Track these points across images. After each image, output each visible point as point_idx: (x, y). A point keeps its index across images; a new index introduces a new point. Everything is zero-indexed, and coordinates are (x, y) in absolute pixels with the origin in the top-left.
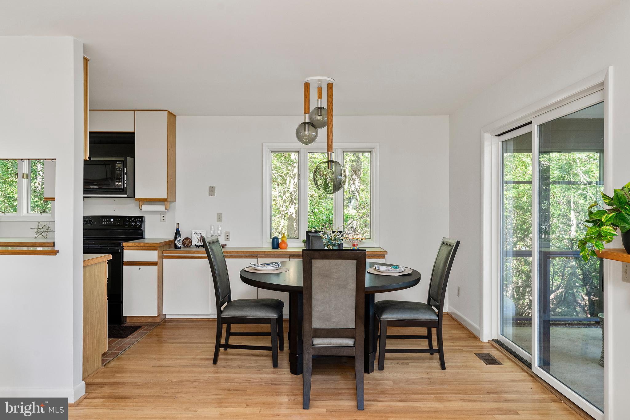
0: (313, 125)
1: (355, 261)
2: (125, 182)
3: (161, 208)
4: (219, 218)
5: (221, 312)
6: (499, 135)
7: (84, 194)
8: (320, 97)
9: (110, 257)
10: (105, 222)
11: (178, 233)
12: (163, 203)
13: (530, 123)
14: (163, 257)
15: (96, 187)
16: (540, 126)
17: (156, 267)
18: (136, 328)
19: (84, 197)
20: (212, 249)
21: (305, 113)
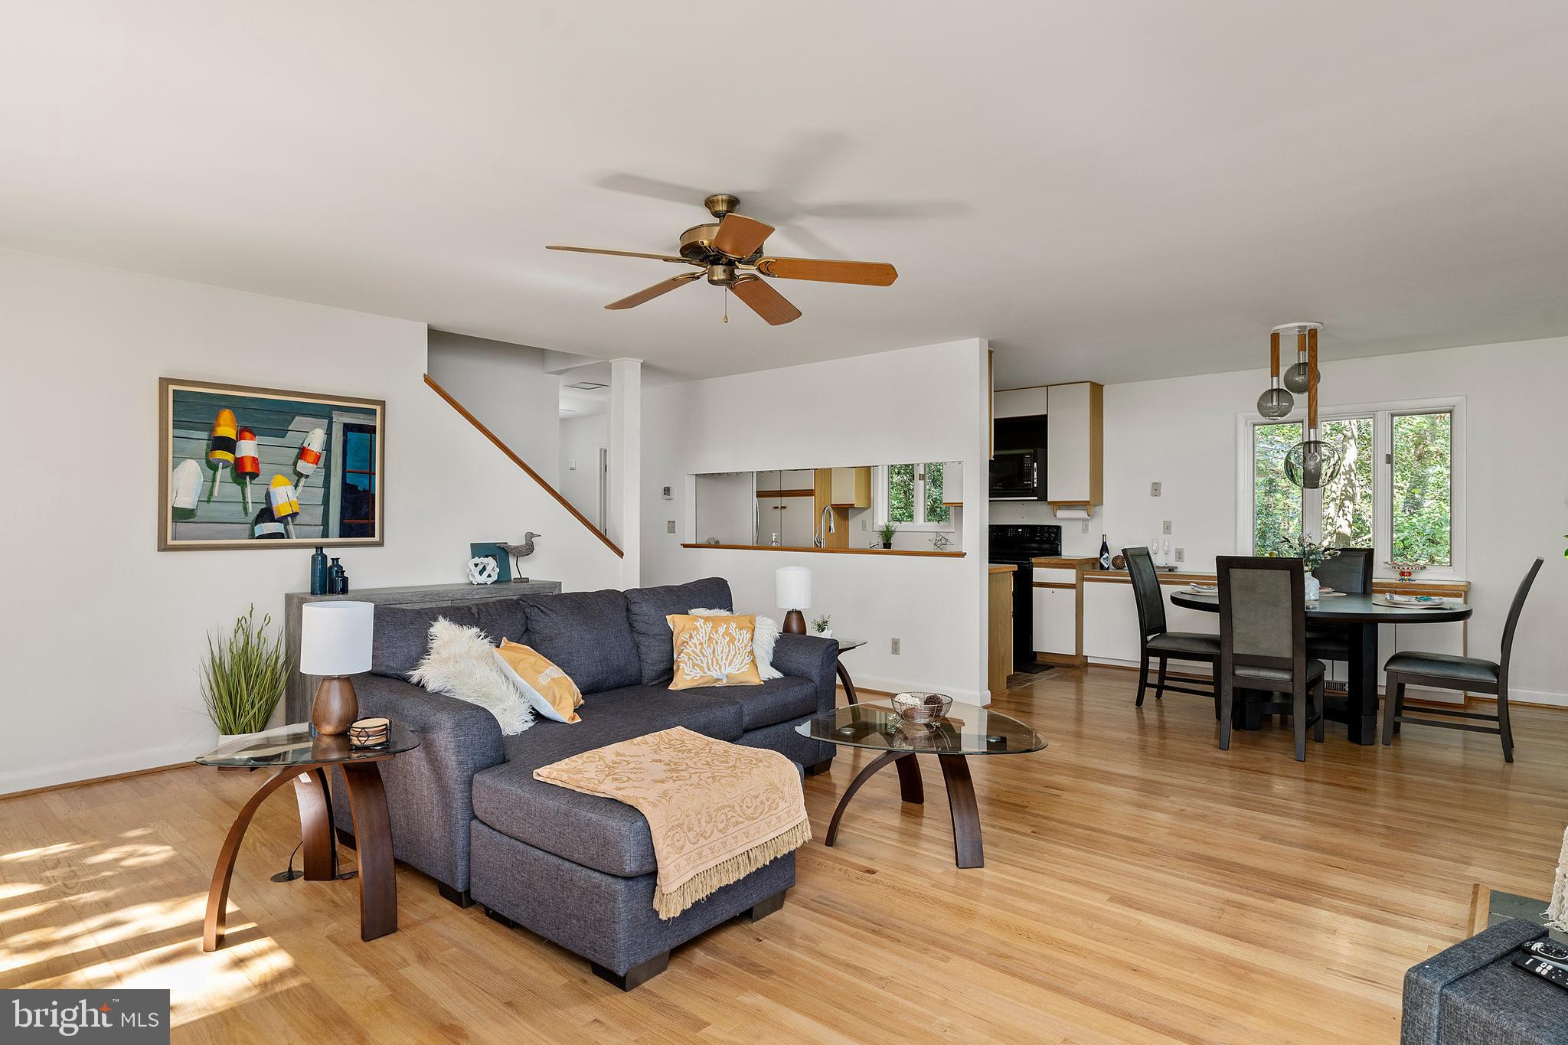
0: (1286, 394)
2: (1035, 481)
3: (1082, 514)
4: (1167, 528)
5: (1147, 642)
7: (990, 497)
8: (1302, 348)
9: (1015, 568)
10: (1011, 533)
11: (1104, 548)
12: (1085, 508)
14: (1084, 580)
15: (1001, 488)
17: (1073, 591)
18: (1048, 667)
19: (990, 501)
20: (1136, 563)
21: (1272, 376)
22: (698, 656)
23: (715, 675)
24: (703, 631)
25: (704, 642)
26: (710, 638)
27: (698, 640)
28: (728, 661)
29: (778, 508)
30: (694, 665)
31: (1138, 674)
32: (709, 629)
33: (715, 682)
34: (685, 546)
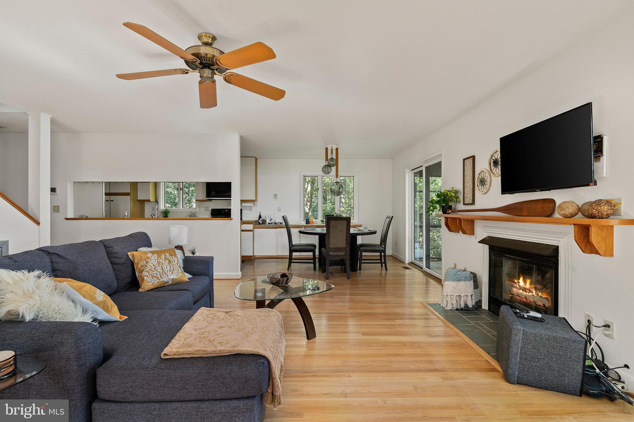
0: (330, 166)
1: (346, 221)
3: (252, 205)
4: (279, 210)
5: (291, 247)
6: (412, 170)
8: (332, 153)
10: (223, 212)
11: (260, 217)
12: (253, 202)
13: (422, 166)
14: (255, 228)
16: (426, 167)
17: (252, 232)
21: (326, 161)
22: (154, 272)
23: (165, 279)
24: (153, 258)
25: (155, 264)
26: (158, 262)
27: (152, 263)
28: (171, 272)
29: (108, 201)
30: (152, 277)
31: (288, 260)
32: (156, 257)
33: (165, 284)
34: (67, 219)
